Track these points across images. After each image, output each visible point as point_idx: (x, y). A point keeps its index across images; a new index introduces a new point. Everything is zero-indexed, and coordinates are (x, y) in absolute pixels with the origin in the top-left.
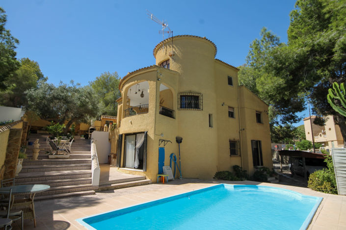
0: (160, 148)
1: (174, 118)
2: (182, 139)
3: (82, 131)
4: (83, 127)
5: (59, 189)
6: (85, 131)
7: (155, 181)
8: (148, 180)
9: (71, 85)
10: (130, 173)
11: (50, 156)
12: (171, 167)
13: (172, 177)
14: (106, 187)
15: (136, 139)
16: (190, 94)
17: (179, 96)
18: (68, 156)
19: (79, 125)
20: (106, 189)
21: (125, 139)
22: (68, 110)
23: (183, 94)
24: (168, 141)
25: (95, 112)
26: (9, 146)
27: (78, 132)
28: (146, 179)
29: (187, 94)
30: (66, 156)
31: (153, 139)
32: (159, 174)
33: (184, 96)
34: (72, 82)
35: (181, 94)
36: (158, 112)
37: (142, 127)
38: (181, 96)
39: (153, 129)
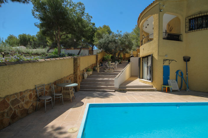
0: (164, 66)
1: (181, 41)
2: (190, 58)
3: (127, 58)
4: (127, 56)
5: (98, 87)
6: (128, 58)
7: (160, 89)
8: (154, 88)
9: (117, 33)
10: (144, 82)
11: (105, 71)
12: (176, 80)
13: (177, 88)
14: (122, 89)
15: (148, 60)
16: (200, 15)
17: (187, 20)
18: (113, 71)
19: (125, 54)
20: (123, 90)
21: (142, 61)
22: (116, 47)
23: (191, 17)
24: (172, 60)
25: (130, 46)
26: (74, 66)
27: (125, 59)
28: (153, 87)
29: (196, 16)
30: (112, 71)
31: (157, 59)
32: (164, 85)
33: (192, 19)
34: (118, 31)
35: (189, 18)
36: (161, 38)
37: (149, 51)
38: (190, 20)
39: (157, 52)
